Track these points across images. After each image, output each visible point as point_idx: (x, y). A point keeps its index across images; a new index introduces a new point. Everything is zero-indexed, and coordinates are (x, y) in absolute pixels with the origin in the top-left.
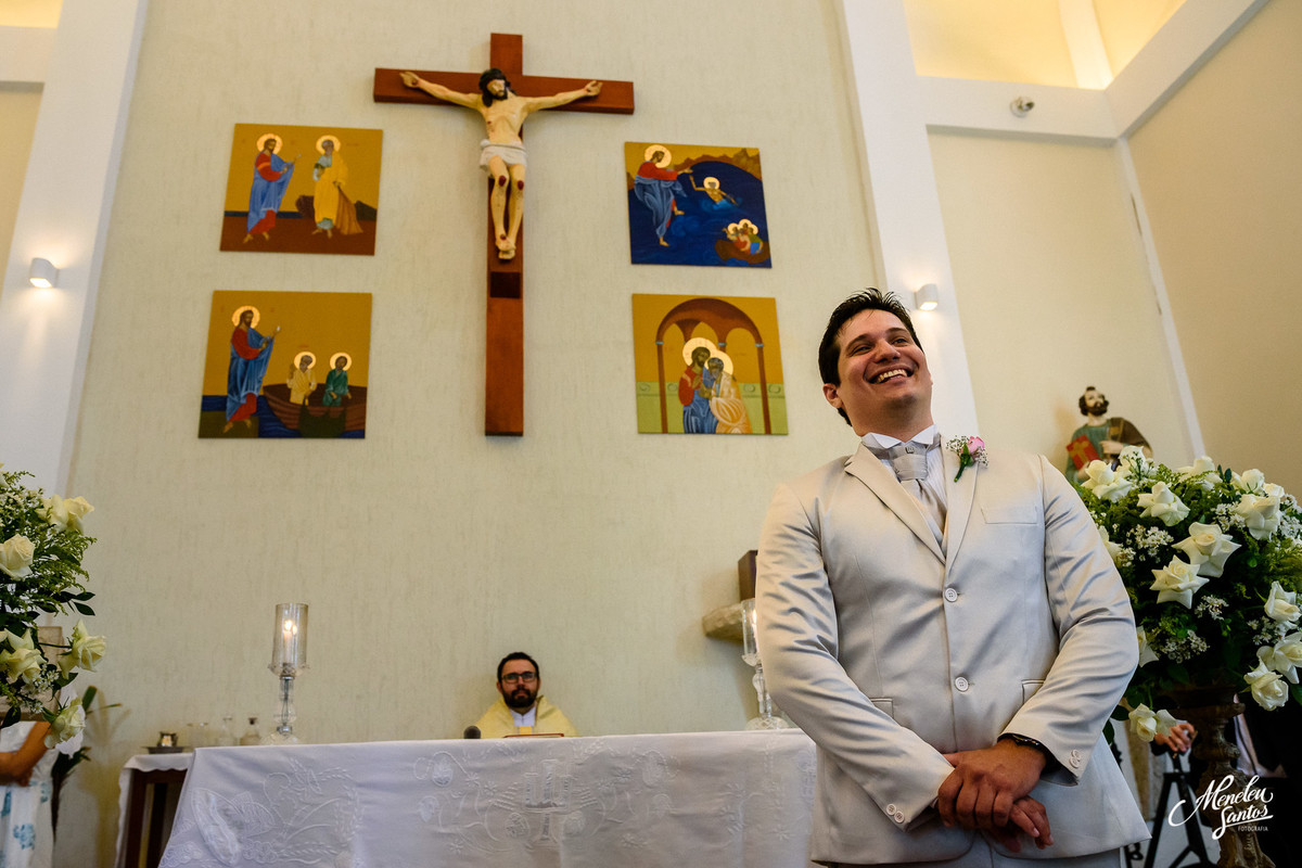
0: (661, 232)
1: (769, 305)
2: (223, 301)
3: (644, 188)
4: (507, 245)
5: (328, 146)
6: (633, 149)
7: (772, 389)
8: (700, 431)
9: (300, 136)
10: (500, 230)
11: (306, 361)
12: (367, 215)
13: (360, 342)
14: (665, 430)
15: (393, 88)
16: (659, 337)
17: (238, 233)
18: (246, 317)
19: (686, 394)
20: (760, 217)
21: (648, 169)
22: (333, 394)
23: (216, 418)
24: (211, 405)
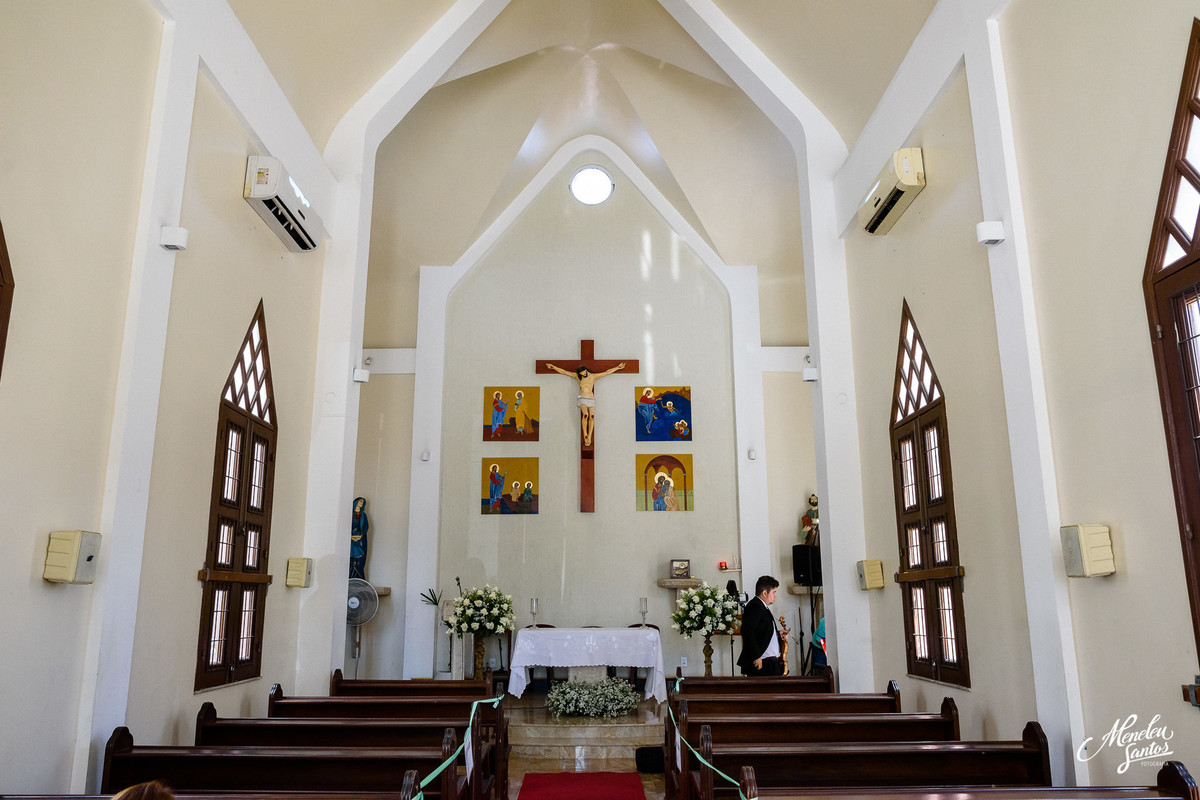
0: (648, 427)
1: (689, 457)
2: (486, 462)
3: (642, 407)
4: (588, 442)
5: (520, 395)
6: (639, 390)
7: (688, 492)
8: (660, 510)
9: (508, 391)
10: (585, 434)
11: (516, 485)
12: (535, 424)
13: (535, 480)
14: (646, 510)
15: (542, 367)
16: (646, 472)
17: (489, 434)
18: (494, 468)
19: (655, 495)
20: (688, 419)
21: (644, 399)
22: (526, 497)
23: (487, 507)
24: (485, 502)
